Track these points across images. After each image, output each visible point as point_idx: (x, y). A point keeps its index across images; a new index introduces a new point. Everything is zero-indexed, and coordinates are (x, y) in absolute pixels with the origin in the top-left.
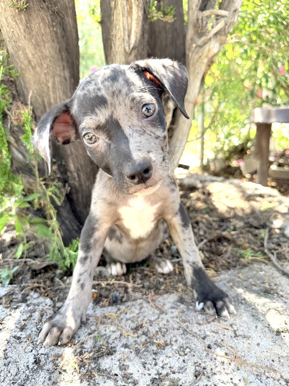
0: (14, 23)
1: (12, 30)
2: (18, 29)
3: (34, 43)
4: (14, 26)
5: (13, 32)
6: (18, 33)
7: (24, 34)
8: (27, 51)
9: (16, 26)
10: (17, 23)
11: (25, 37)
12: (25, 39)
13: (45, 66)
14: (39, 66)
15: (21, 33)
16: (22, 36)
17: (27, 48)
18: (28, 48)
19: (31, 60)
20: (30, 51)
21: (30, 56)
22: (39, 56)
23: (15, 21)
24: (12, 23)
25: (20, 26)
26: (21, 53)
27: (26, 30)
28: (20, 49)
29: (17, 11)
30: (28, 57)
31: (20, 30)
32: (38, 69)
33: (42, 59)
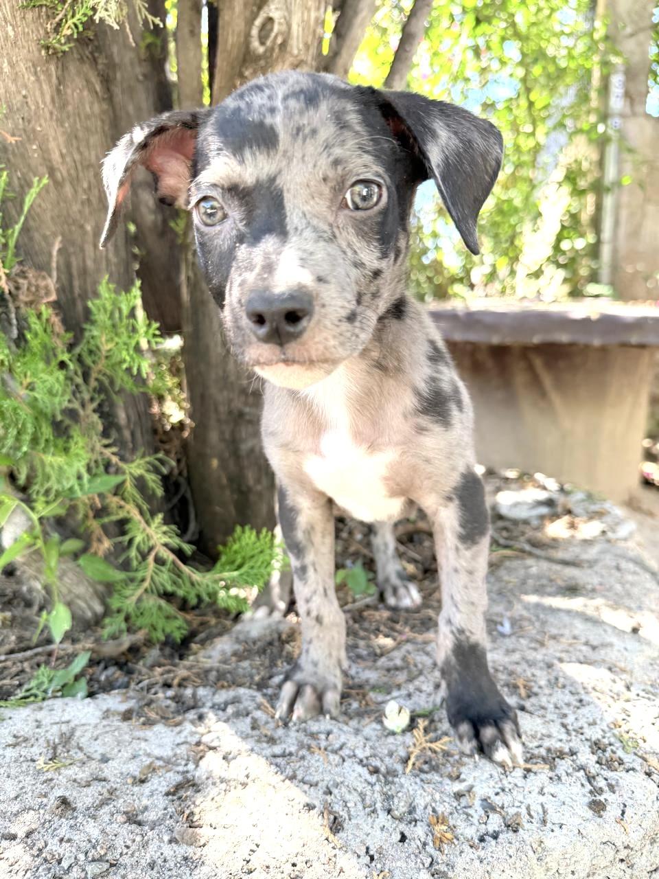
0: (33, 78)
1: (24, 92)
2: (38, 93)
3: (69, 130)
4: (30, 86)
5: (25, 97)
6: (37, 103)
7: (51, 107)
8: (52, 145)
9: (37, 85)
10: (38, 80)
11: (51, 113)
12: (51, 118)
13: (85, 185)
14: (71, 183)
15: (45, 103)
16: (46, 110)
17: (51, 139)
18: (55, 139)
19: (56, 166)
20: (58, 146)
21: (56, 157)
22: (75, 162)
23: (36, 73)
24: (26, 77)
25: (45, 87)
26: (34, 147)
27: (57, 100)
28: (35, 139)
29: (43, 52)
30: (50, 161)
31: (42, 94)
32: (68, 189)
33: (80, 168)
